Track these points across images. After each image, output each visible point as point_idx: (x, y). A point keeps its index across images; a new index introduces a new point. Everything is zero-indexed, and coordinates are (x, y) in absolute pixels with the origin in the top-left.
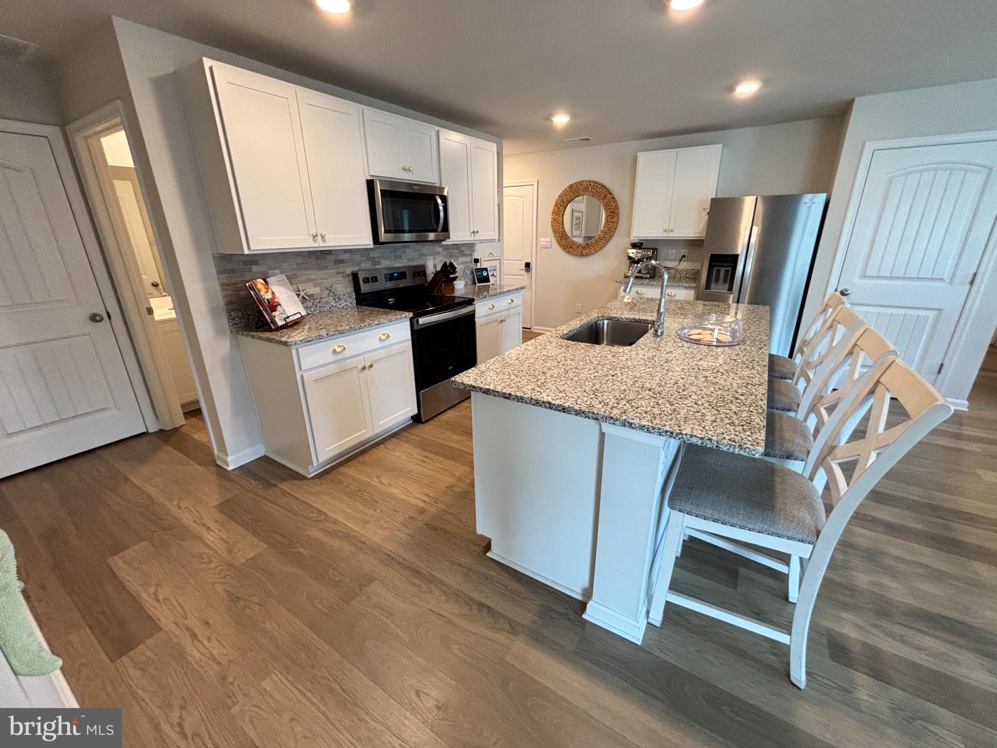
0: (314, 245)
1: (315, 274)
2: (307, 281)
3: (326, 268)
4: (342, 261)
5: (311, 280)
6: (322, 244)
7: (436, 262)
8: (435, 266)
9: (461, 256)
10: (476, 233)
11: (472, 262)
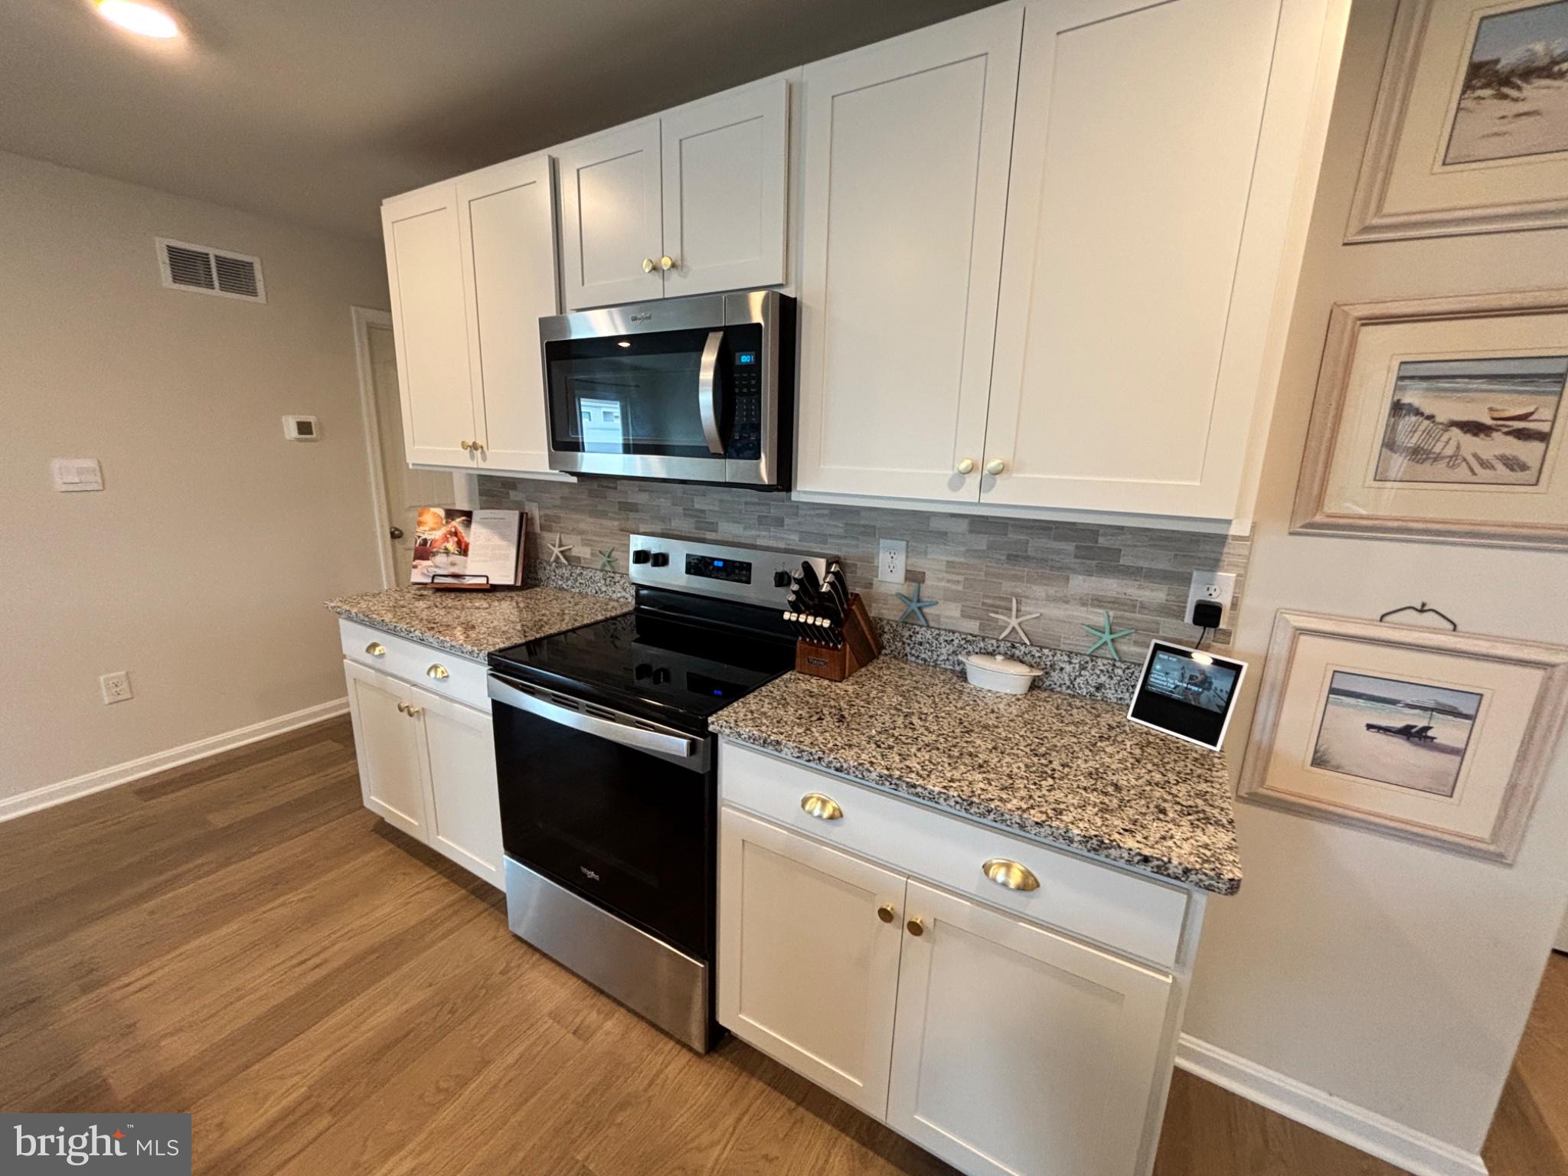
0: (475, 463)
1: (587, 523)
2: (573, 531)
3: (603, 514)
4: (633, 508)
5: (581, 533)
7: (921, 564)
8: (914, 577)
9: (1089, 573)
10: (996, 473)
11: (1180, 615)
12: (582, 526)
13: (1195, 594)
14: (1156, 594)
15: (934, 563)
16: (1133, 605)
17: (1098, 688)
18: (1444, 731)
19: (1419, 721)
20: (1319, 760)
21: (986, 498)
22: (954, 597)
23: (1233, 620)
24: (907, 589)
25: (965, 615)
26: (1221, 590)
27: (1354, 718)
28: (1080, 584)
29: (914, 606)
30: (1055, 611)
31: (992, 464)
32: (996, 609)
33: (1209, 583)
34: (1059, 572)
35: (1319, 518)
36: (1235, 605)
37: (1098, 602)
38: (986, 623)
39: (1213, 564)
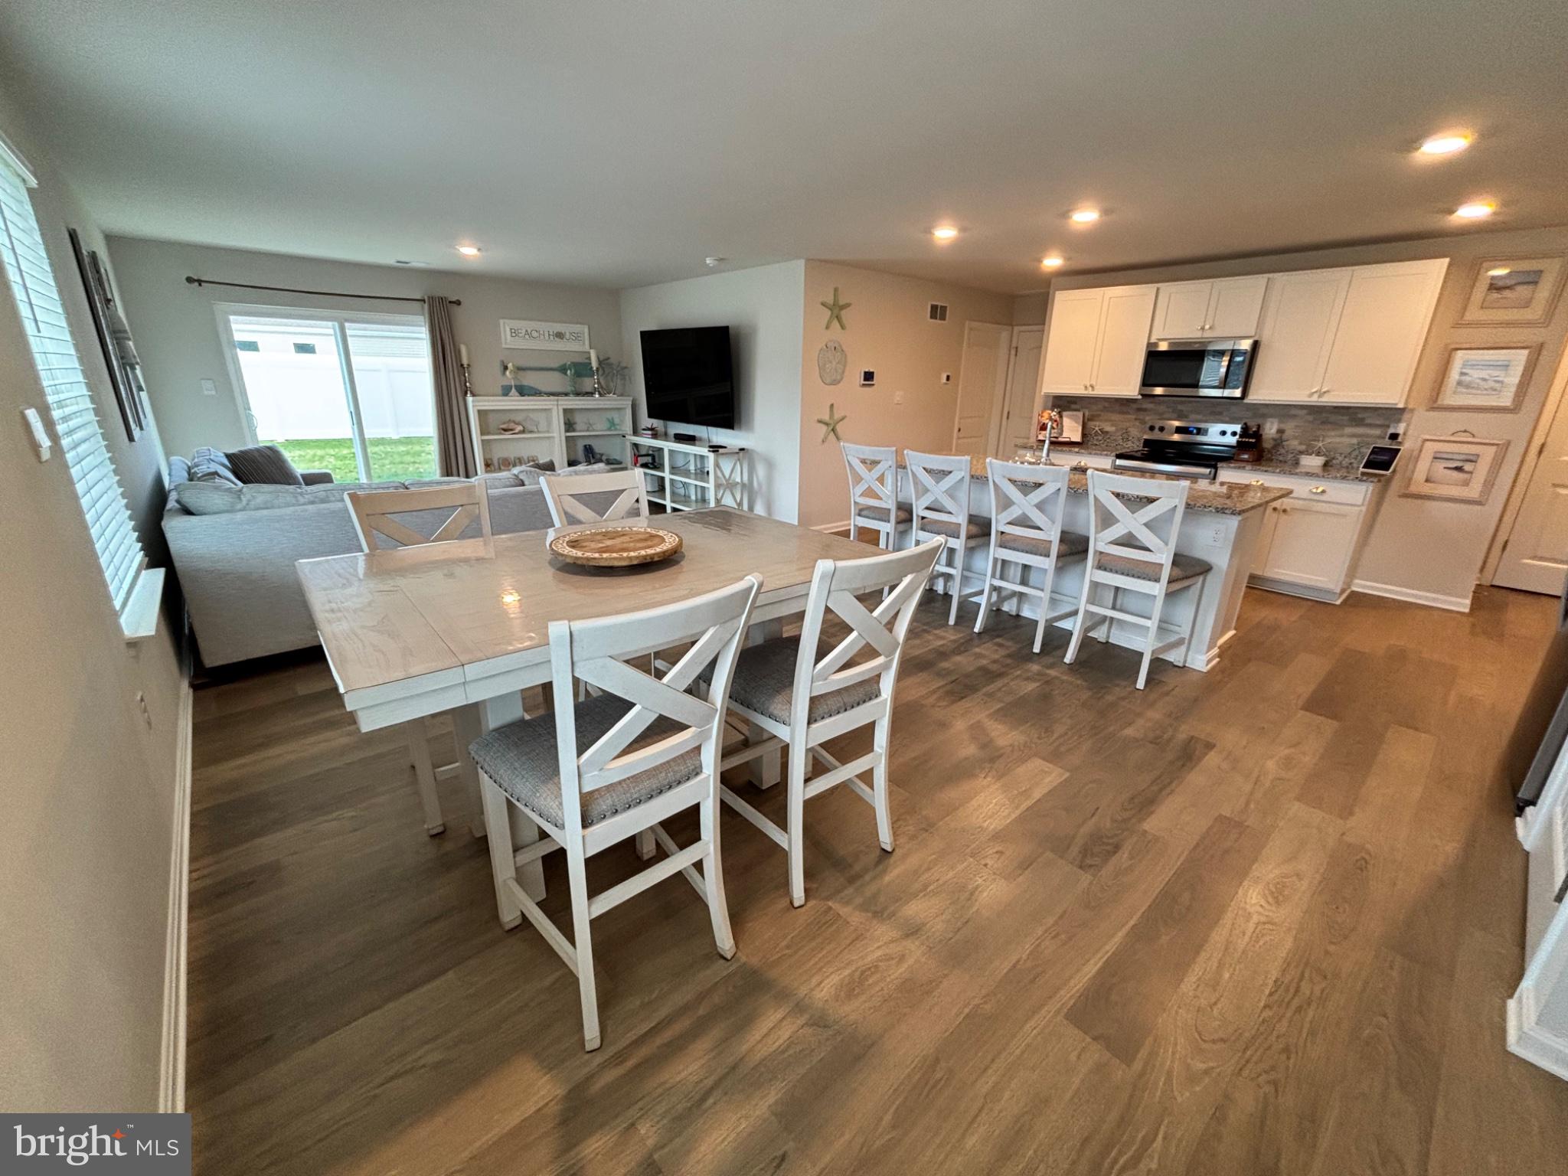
7: (1283, 426)
8: (1281, 431)
9: (1352, 426)
10: (1325, 392)
11: (1384, 438)
12: (1113, 418)
13: (1392, 431)
14: (1377, 432)
15: (1290, 427)
16: (1367, 436)
17: (1351, 464)
18: (1468, 467)
19: (1459, 464)
20: (1427, 481)
21: (1320, 400)
22: (1296, 438)
23: (1403, 439)
24: (1275, 436)
25: (1301, 444)
26: (1400, 429)
27: (1440, 466)
28: (1348, 430)
29: (1279, 441)
30: (1338, 440)
31: (1324, 390)
32: (1315, 440)
33: (1396, 428)
34: (1342, 426)
35: (1435, 406)
36: (1405, 434)
37: (1353, 436)
38: (1309, 445)
39: (1399, 421)
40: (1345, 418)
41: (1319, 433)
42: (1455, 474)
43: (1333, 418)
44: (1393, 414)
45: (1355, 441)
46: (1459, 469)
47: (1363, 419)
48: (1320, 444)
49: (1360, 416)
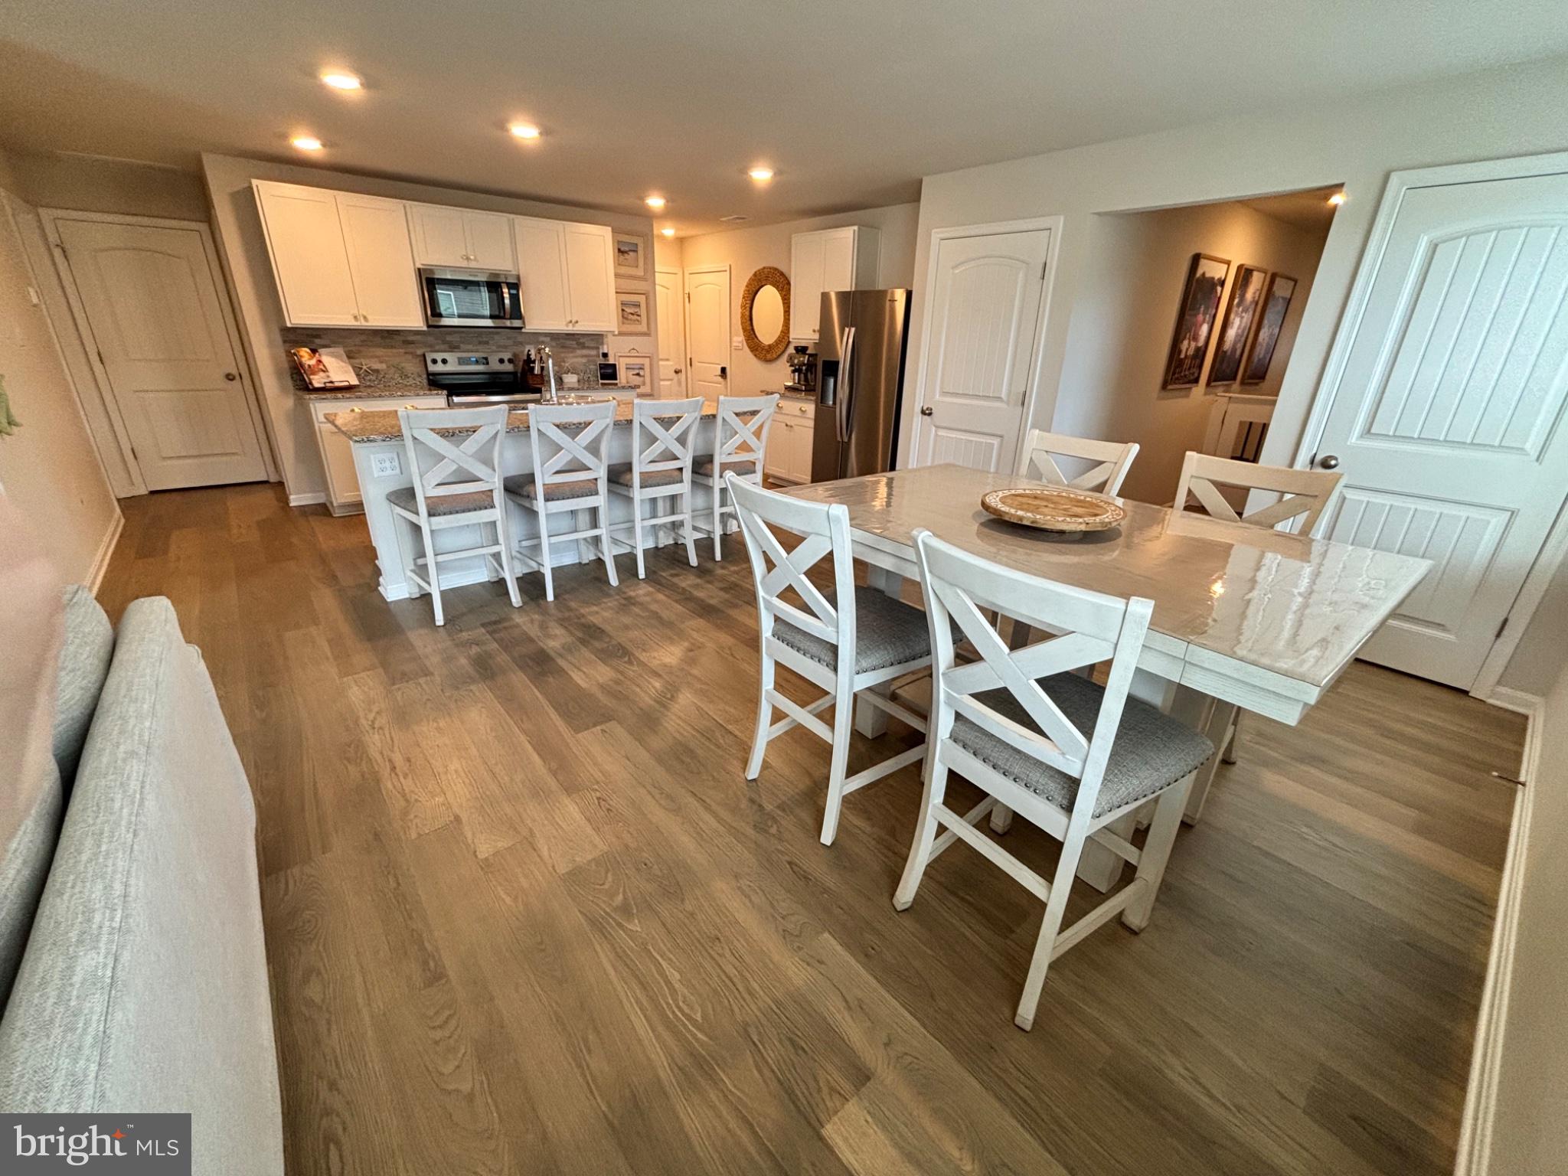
0: (358, 323)
1: (380, 352)
2: (372, 357)
3: (392, 347)
4: (412, 342)
5: (377, 357)
6: (364, 323)
9: (581, 348)
10: (575, 323)
11: (599, 357)
12: (375, 354)
16: (590, 356)
17: (589, 378)
19: (638, 371)
23: (611, 357)
26: (607, 349)
27: (630, 373)
33: (604, 348)
34: (575, 349)
36: (610, 353)
39: (602, 342)
40: (574, 342)
41: (563, 355)
42: (637, 377)
43: (568, 343)
44: (598, 338)
45: (584, 360)
46: (638, 374)
47: (584, 343)
48: (567, 365)
49: (581, 341)
